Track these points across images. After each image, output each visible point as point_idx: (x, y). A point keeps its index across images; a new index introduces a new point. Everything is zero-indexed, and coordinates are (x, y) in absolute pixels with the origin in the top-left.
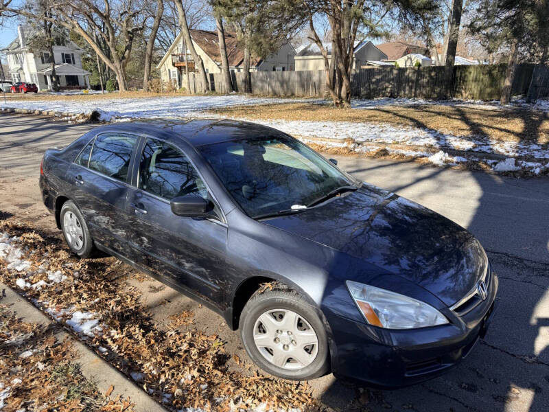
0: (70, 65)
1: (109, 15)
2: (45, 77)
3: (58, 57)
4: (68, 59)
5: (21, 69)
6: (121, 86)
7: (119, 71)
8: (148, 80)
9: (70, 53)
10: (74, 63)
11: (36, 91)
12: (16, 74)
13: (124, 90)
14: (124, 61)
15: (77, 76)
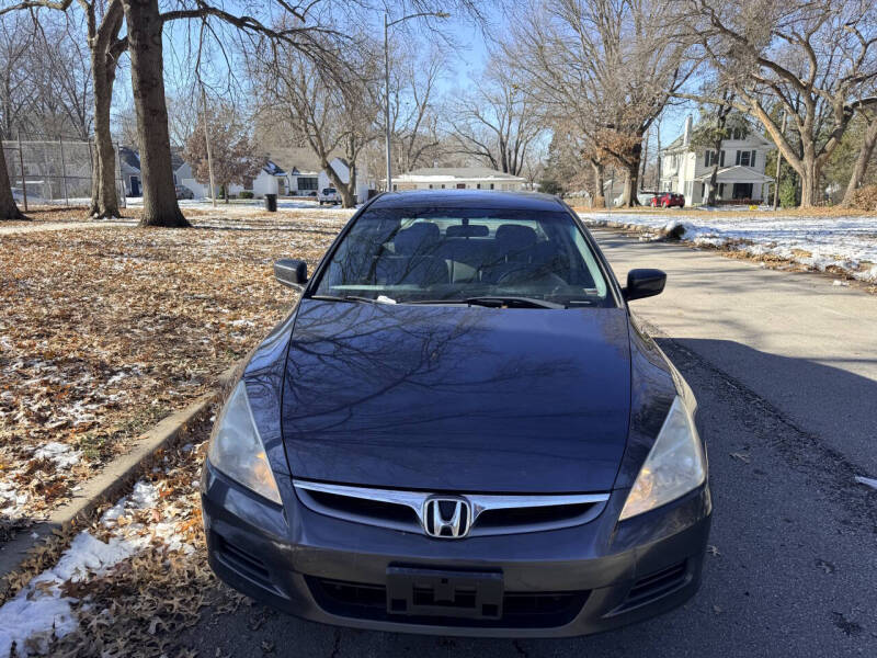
0: (745, 168)
1: (812, 85)
2: (704, 185)
3: (730, 156)
4: (745, 159)
5: (677, 174)
6: (805, 198)
7: (808, 173)
8: (857, 187)
9: (750, 150)
10: (753, 165)
11: (682, 205)
12: (668, 182)
13: (808, 205)
14: (822, 156)
15: (752, 184)
